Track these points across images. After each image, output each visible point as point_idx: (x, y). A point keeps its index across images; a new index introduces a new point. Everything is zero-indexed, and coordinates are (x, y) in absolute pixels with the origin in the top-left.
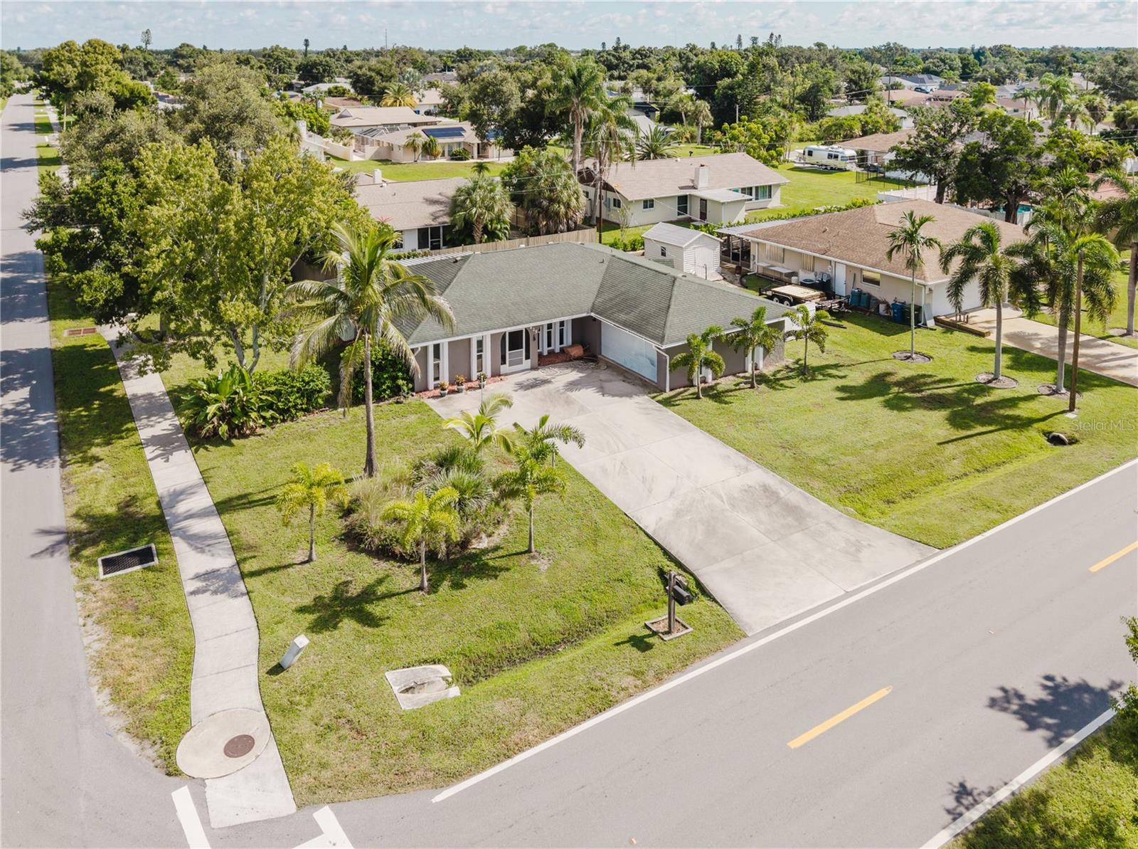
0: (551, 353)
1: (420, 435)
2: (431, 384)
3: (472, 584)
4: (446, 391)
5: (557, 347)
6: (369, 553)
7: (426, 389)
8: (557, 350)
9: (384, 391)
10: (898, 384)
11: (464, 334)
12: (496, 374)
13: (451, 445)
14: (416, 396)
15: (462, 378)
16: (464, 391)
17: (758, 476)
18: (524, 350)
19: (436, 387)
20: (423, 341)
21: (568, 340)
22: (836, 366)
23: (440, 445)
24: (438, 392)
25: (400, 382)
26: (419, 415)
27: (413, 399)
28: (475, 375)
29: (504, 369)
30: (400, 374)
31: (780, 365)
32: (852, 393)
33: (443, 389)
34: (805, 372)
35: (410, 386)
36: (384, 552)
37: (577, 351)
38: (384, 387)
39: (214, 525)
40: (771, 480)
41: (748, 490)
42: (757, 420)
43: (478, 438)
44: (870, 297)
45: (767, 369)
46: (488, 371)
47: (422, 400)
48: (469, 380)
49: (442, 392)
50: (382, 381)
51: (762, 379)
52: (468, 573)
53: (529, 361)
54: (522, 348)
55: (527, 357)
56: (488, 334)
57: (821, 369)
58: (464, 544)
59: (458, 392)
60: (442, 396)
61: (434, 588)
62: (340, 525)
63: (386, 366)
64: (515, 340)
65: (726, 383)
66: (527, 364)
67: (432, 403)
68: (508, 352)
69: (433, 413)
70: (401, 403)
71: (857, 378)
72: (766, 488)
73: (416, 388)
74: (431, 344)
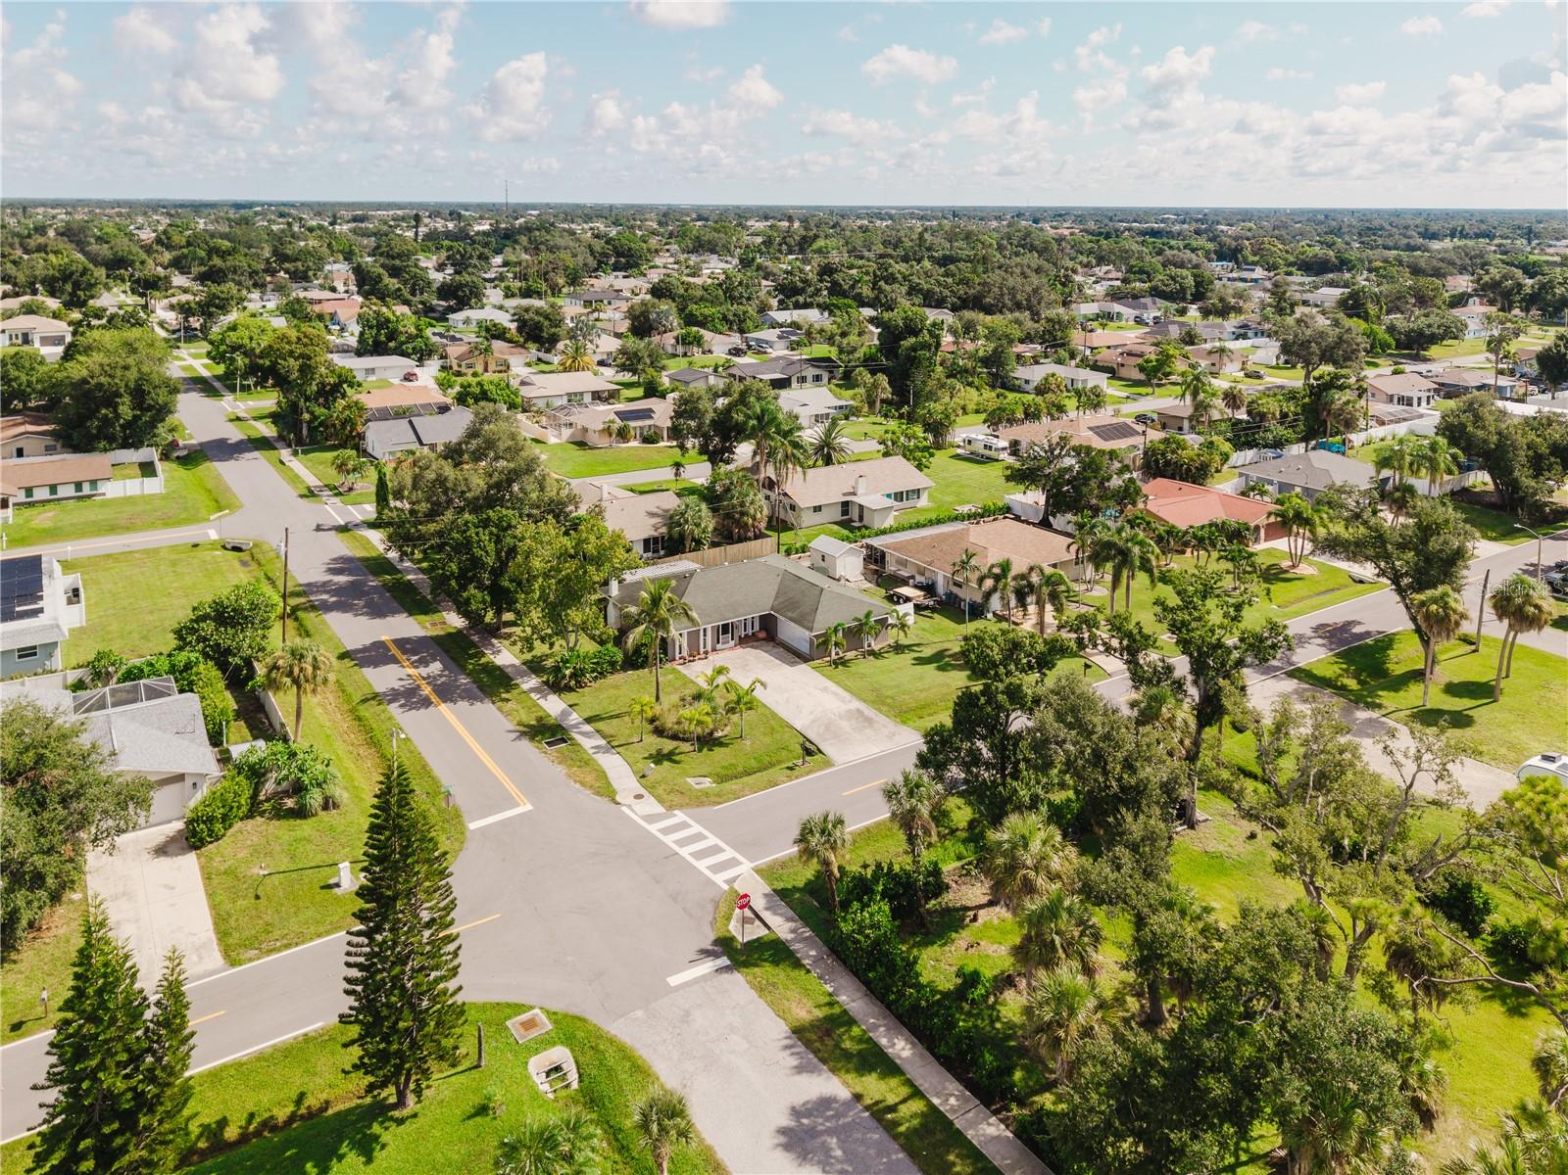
0: (747, 637)
1: (678, 684)
2: (678, 656)
3: (717, 749)
4: (688, 660)
5: (750, 633)
6: (668, 737)
7: (676, 660)
8: (750, 635)
10: (950, 656)
12: (714, 650)
13: (697, 689)
14: (670, 664)
15: (695, 653)
16: (698, 660)
17: (856, 704)
19: (682, 658)
21: (757, 627)
22: (918, 645)
23: (691, 689)
26: (673, 674)
27: (668, 666)
28: (702, 650)
29: (719, 646)
31: (885, 644)
32: (921, 661)
33: (686, 659)
34: (898, 648)
35: (666, 657)
36: (675, 737)
37: (763, 635)
39: (587, 728)
40: (862, 706)
41: (849, 711)
42: (863, 676)
43: (712, 686)
44: (956, 596)
45: (876, 647)
46: (709, 648)
47: (674, 666)
48: (700, 654)
49: (684, 661)
51: (872, 653)
52: (715, 745)
53: (733, 641)
54: (729, 634)
55: (732, 639)
56: (709, 626)
57: (908, 647)
58: (711, 733)
59: (695, 661)
61: (700, 751)
62: (651, 727)
64: (725, 629)
65: (850, 655)
66: (732, 643)
67: (679, 668)
68: (721, 636)
69: (680, 673)
71: (927, 652)
72: (858, 710)
73: (670, 659)
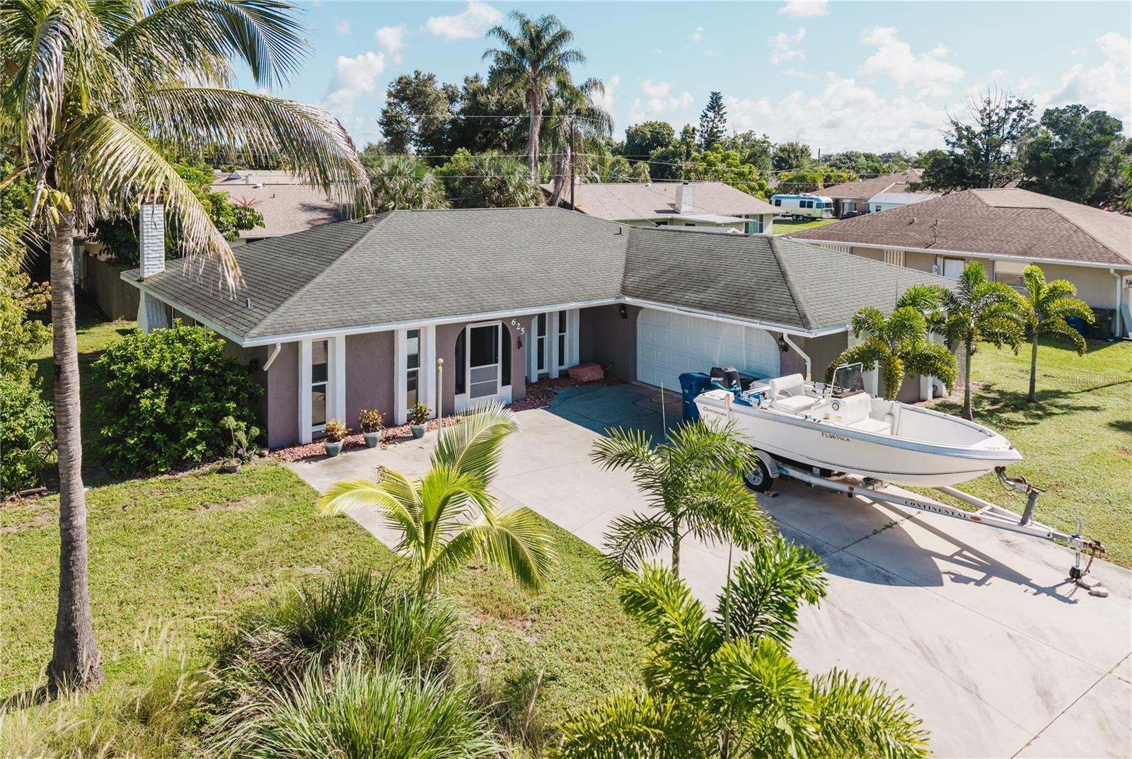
0: (544, 378)
1: (263, 544)
2: (307, 431)
4: (340, 444)
5: (554, 370)
7: (295, 442)
8: (555, 374)
9: (193, 443)
11: (380, 321)
12: (447, 410)
13: (346, 568)
14: (270, 458)
15: (376, 416)
16: (379, 444)
18: (499, 365)
19: (317, 438)
20: (287, 332)
21: (573, 352)
23: (315, 570)
24: (319, 448)
25: (230, 422)
26: (271, 495)
27: (262, 464)
28: (402, 411)
29: (461, 401)
30: (232, 405)
33: (333, 439)
35: (255, 431)
37: (593, 375)
38: (191, 435)
43: (427, 545)
46: (429, 403)
47: (282, 464)
48: (390, 422)
49: (330, 447)
50: (187, 420)
53: (509, 388)
54: (497, 362)
55: (506, 382)
56: (429, 326)
59: (367, 446)
60: (330, 454)
63: (200, 388)
64: (484, 344)
66: (506, 394)
67: (304, 471)
68: (468, 369)
69: (304, 491)
70: (231, 470)
73: (272, 439)
74: (307, 341)
